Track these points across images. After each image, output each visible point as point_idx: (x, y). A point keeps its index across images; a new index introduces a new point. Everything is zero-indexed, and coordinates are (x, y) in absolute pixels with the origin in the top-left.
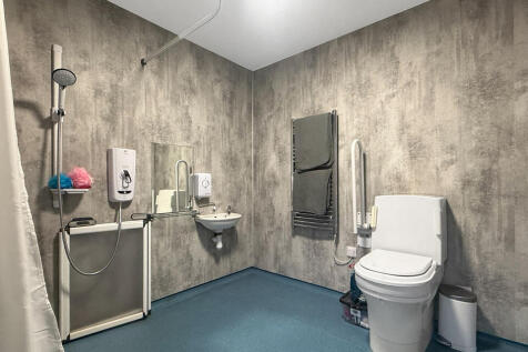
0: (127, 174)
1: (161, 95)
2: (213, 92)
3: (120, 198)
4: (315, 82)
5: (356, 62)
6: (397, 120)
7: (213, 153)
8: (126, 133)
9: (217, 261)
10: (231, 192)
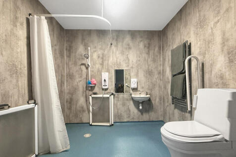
0: (105, 80)
1: (117, 53)
2: (139, 46)
3: (104, 87)
4: (181, 27)
5: (198, 8)
6: (220, 37)
7: (139, 70)
8: (106, 67)
9: (142, 114)
10: (149, 86)
